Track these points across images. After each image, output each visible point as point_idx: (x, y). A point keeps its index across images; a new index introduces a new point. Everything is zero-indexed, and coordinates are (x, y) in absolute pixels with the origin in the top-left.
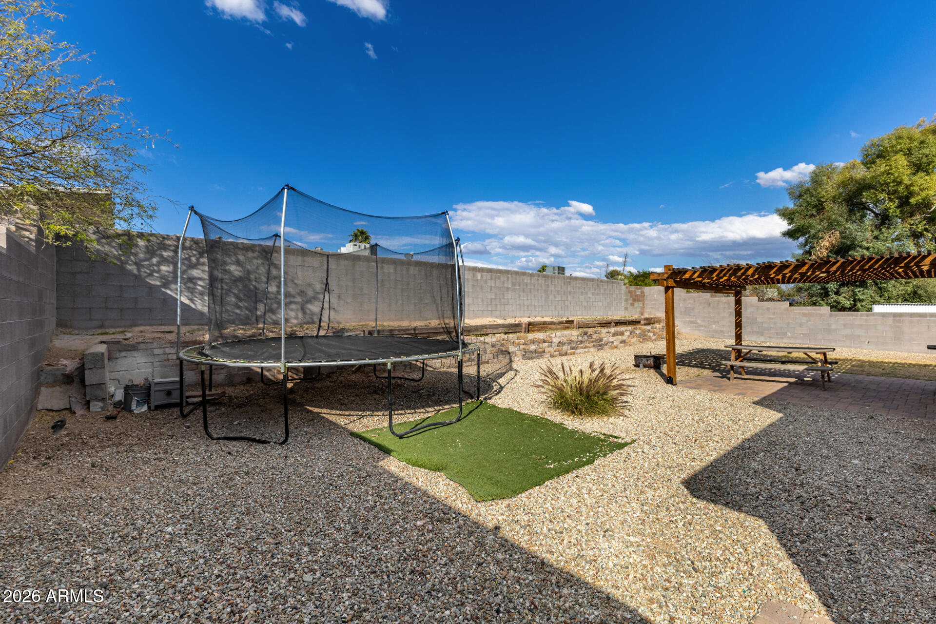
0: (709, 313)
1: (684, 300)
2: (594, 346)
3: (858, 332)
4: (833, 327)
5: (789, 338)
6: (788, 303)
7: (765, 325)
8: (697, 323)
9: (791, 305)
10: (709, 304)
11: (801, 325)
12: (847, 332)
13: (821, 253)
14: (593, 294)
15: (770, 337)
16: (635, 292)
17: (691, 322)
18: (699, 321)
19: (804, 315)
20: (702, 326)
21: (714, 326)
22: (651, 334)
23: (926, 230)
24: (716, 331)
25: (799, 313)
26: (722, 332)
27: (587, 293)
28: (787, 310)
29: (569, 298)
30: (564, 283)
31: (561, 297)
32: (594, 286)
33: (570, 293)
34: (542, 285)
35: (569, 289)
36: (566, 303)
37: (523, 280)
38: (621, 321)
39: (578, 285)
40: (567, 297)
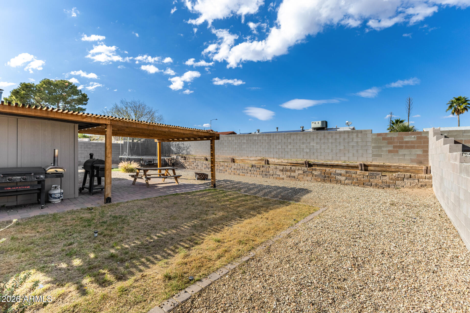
29: (289, 147)
30: (285, 138)
31: (282, 146)
32: (319, 137)
33: (290, 143)
34: (265, 140)
35: (289, 141)
36: (286, 150)
37: (253, 138)
38: (318, 164)
39: (299, 138)
40: (287, 146)
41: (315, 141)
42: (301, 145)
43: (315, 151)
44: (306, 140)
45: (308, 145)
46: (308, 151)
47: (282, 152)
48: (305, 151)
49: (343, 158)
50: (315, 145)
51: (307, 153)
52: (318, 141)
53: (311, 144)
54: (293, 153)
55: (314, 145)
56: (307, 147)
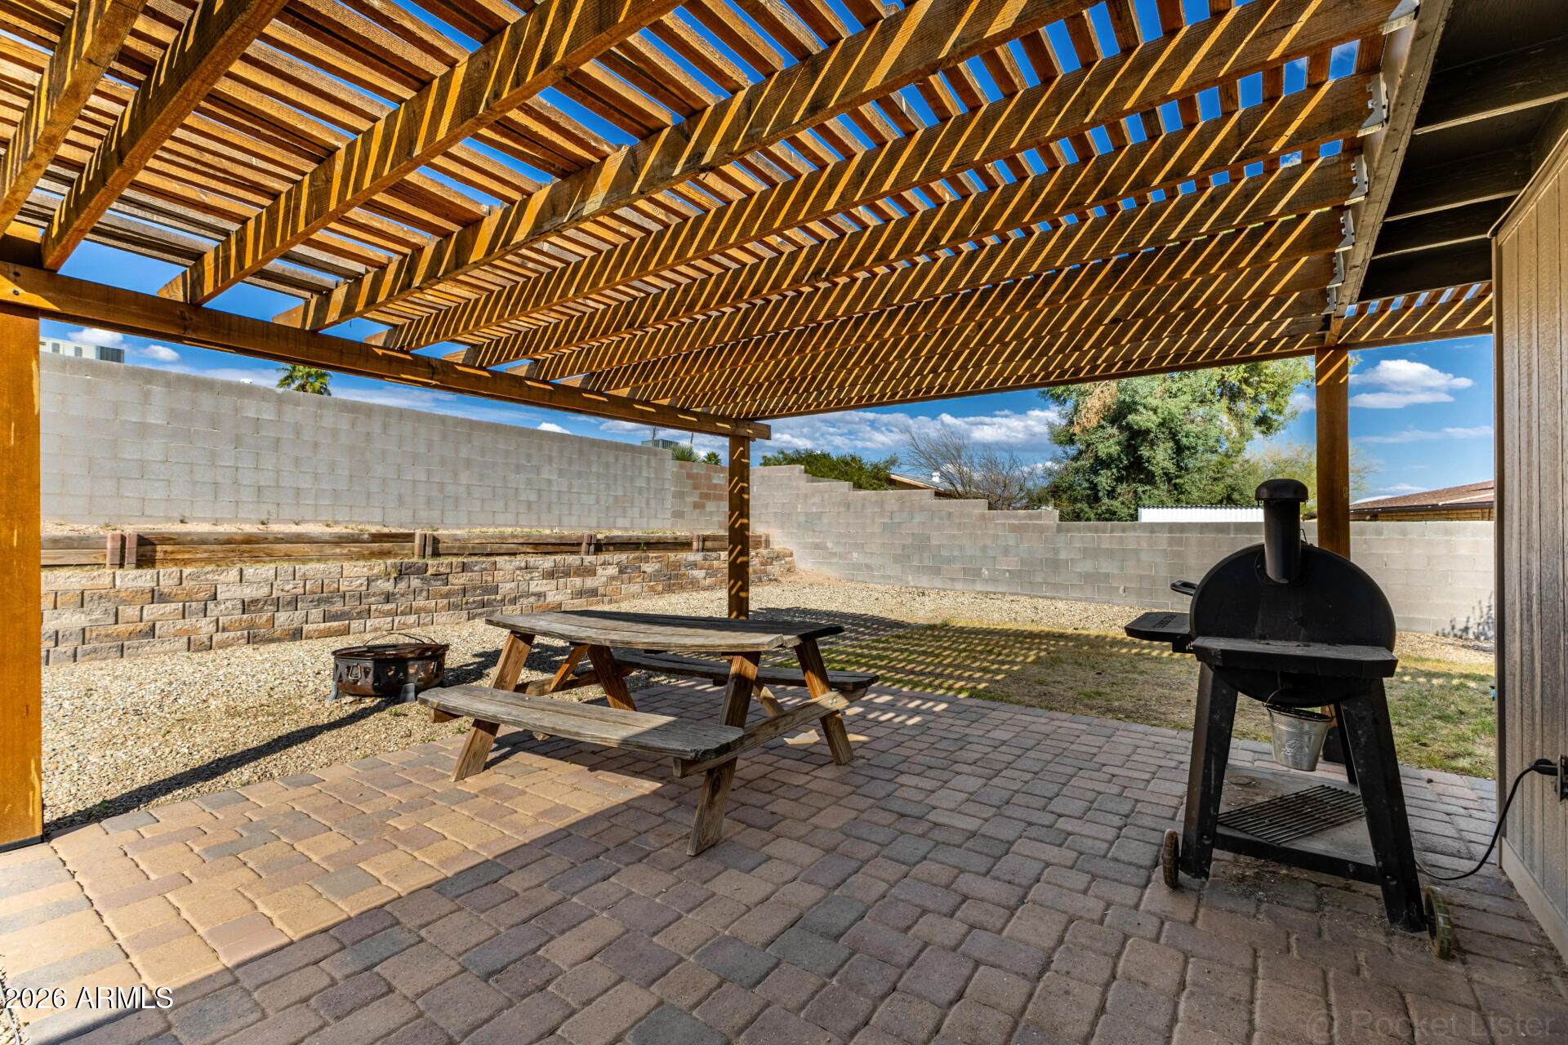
0: (848, 525)
1: (806, 496)
2: (449, 607)
3: (1106, 567)
4: (1063, 555)
5: (986, 581)
6: (984, 502)
7: (944, 553)
8: (826, 548)
9: (991, 507)
10: (848, 506)
11: (1006, 551)
12: (1087, 566)
13: (1089, 421)
14: (561, 473)
15: (952, 579)
16: (709, 478)
17: (817, 546)
18: (829, 545)
19: (1013, 529)
20: (835, 554)
21: (855, 555)
22: (699, 574)
23: (1246, 381)
24: (858, 567)
25: (1004, 524)
26: (869, 567)
27: (538, 470)
28: (983, 517)
29: (464, 478)
30: (444, 437)
31: (429, 473)
32: (566, 454)
33: (468, 463)
34: (335, 433)
35: (464, 453)
36: (451, 489)
37: (237, 410)
38: (618, 540)
39: (501, 446)
40: (456, 475)
41: (555, 466)
42: (512, 476)
43: (554, 498)
44: (529, 457)
45: (533, 476)
46: (533, 497)
47: (429, 501)
48: (523, 497)
49: (620, 522)
50: (554, 477)
51: (529, 504)
52: (565, 466)
53: (545, 476)
54: (478, 503)
55: (552, 477)
56: (529, 482)
